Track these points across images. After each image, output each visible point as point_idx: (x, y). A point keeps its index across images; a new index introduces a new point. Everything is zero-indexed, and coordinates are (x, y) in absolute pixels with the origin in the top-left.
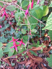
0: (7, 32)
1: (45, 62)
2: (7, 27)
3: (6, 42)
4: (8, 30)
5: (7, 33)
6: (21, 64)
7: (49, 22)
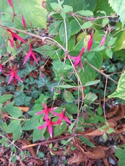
0: (30, 80)
1: (114, 154)
2: (30, 70)
3: (29, 104)
4: (32, 76)
5: (31, 83)
6: (59, 156)
7: (123, 83)
